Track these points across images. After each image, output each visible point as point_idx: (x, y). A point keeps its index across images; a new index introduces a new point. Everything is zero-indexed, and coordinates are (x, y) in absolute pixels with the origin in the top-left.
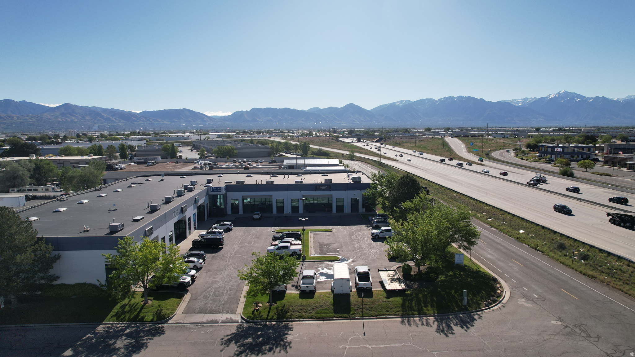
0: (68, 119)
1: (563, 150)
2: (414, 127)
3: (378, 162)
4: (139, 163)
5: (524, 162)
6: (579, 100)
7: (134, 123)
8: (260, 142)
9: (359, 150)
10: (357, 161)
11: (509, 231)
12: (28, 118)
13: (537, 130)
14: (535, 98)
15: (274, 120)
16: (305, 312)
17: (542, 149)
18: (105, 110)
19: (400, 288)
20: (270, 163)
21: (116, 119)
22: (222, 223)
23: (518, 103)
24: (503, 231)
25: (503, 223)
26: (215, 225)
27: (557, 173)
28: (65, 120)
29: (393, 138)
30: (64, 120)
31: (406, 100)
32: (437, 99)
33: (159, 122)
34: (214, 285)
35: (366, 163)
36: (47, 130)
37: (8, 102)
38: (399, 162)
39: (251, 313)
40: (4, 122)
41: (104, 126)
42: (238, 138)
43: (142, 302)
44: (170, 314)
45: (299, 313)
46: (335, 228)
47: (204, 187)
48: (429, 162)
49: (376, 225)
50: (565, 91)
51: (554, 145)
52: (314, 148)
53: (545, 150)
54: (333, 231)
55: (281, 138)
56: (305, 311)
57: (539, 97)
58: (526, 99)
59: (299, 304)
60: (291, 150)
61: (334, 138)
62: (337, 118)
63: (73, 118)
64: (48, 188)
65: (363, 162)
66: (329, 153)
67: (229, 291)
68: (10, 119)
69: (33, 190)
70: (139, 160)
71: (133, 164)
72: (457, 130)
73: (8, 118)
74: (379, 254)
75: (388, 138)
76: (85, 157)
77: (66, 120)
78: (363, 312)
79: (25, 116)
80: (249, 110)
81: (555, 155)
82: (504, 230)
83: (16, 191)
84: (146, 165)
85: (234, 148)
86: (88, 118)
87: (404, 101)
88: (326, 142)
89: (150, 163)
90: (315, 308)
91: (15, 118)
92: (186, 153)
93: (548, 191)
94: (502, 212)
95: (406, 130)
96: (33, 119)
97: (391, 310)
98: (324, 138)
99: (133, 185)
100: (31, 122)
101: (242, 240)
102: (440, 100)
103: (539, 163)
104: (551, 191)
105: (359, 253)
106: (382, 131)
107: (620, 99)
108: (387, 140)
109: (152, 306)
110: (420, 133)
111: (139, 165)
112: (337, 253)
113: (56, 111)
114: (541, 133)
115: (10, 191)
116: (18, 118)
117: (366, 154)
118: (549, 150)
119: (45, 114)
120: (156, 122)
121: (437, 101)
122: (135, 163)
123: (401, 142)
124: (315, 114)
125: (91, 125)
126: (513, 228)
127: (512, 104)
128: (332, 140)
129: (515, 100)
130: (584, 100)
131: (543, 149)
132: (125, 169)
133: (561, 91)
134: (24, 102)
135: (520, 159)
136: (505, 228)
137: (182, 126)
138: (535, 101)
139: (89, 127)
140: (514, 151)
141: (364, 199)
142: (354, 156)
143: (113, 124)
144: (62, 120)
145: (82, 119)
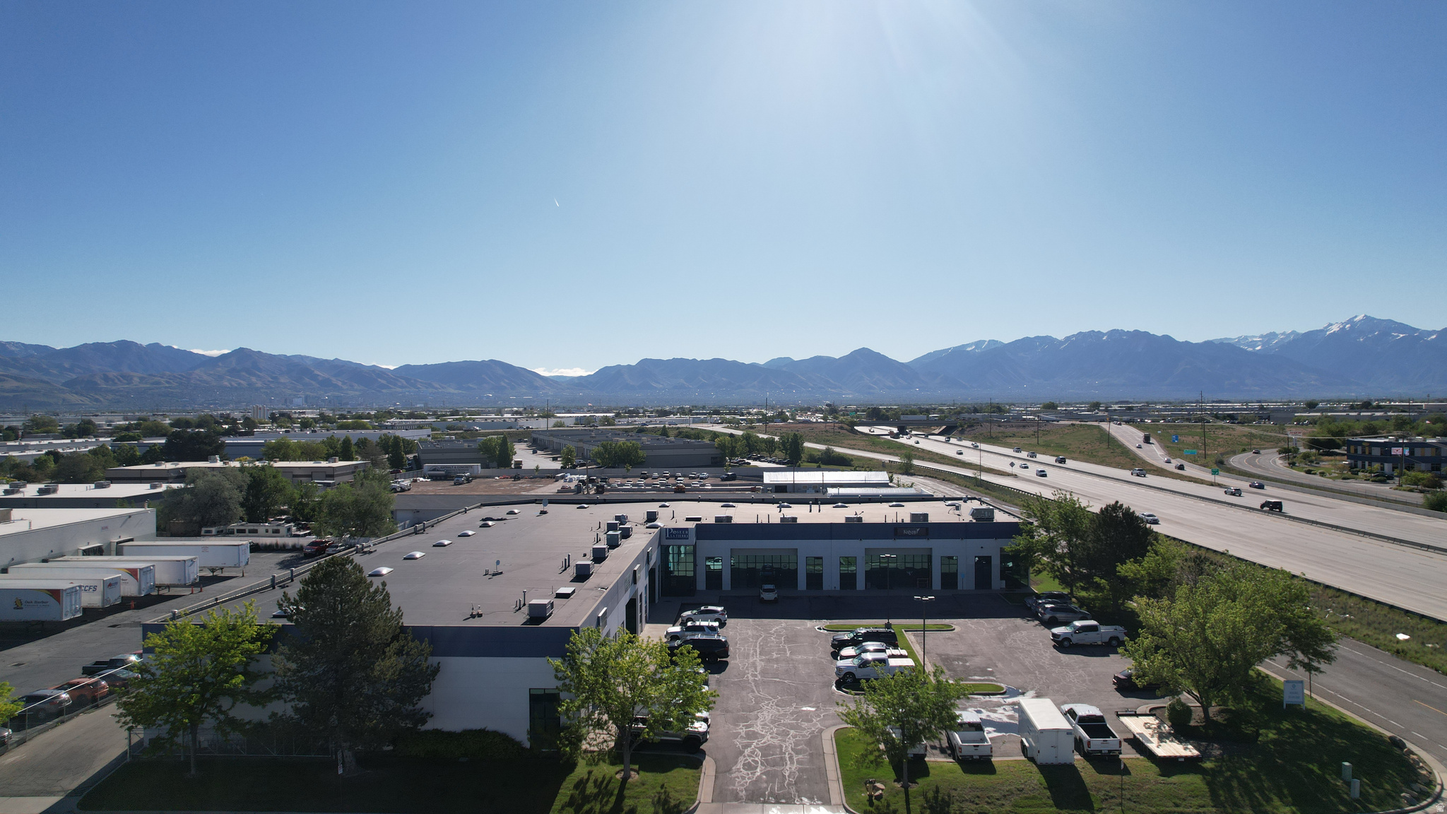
0: (242, 382)
1: (1412, 452)
2: (1010, 401)
3: (975, 478)
4: (434, 478)
5: (1316, 479)
6: (1401, 336)
7: (383, 391)
8: (681, 434)
9: (918, 453)
10: (921, 476)
11: (1368, 635)
12: (162, 380)
13: (1312, 406)
14: (1293, 332)
15: (691, 386)
16: (988, 803)
17: (1356, 451)
18: (321, 363)
19: (1188, 753)
20: (723, 480)
21: (344, 383)
22: (703, 608)
23: (1254, 344)
24: (1352, 635)
25: (1346, 618)
26: (689, 613)
27: (1417, 505)
28: (235, 385)
29: (981, 426)
30: (233, 383)
31: (989, 341)
32: (1061, 337)
33: (436, 388)
34: (756, 741)
35: (944, 480)
36: (198, 405)
37: (124, 347)
38: (1020, 480)
39: (867, 803)
40: (114, 388)
41: (316, 397)
42: (628, 425)
43: (616, 773)
44: (689, 801)
45: (975, 806)
46: (958, 624)
47: (647, 528)
48: (1090, 478)
49: (1050, 618)
50: (1365, 316)
51: (1387, 440)
52: (815, 449)
53: (1364, 452)
54: (954, 629)
55: (726, 425)
56: (989, 801)
57: (1302, 330)
58: (1273, 335)
59: (969, 785)
60: (759, 451)
61: (845, 426)
62: (832, 382)
63: (254, 379)
64: (279, 528)
65: (936, 478)
66: (850, 457)
67: (794, 755)
68: (125, 381)
69: (247, 531)
70: (434, 470)
71: (422, 479)
72: (1116, 407)
73: (121, 379)
74: (1091, 681)
75: (969, 426)
76: (324, 464)
77: (239, 384)
78: (1121, 804)
79: (154, 376)
80: (634, 363)
81: (1391, 465)
82: (1353, 632)
83: (214, 533)
84: (452, 483)
85: (640, 446)
86: (284, 379)
87: (985, 341)
88: (829, 434)
89: (462, 477)
90: (1009, 795)
91: (136, 380)
92: (525, 456)
93: (1422, 546)
94: (1330, 592)
95: (999, 409)
96: (171, 381)
97: (1184, 803)
98: (822, 426)
99: (490, 523)
100: (168, 387)
101: (760, 646)
102: (1068, 339)
103: (1357, 481)
104: (1429, 546)
105: (1041, 678)
106: (942, 411)
108: (968, 429)
109: (643, 785)
110: (1032, 413)
111: (434, 483)
112: (991, 678)
113: (220, 364)
114: (1329, 414)
115: (203, 533)
116: (142, 379)
117: (934, 462)
118: (1376, 452)
119: (197, 371)
120: (431, 390)
121: (1061, 343)
122: (424, 478)
123: (1000, 435)
124: (781, 371)
125: (290, 395)
126: (1375, 629)
127: (1240, 348)
128: (840, 430)
129: (1246, 338)
130: (1414, 338)
131: (1360, 449)
132: (409, 490)
133: (1356, 317)
134: (156, 345)
135: (1303, 474)
136: (1354, 627)
137: (485, 399)
138: (1294, 340)
139: (286, 400)
140: (1281, 455)
141: (1005, 557)
142: (912, 466)
143: (337, 394)
144: (231, 385)
145: (272, 382)
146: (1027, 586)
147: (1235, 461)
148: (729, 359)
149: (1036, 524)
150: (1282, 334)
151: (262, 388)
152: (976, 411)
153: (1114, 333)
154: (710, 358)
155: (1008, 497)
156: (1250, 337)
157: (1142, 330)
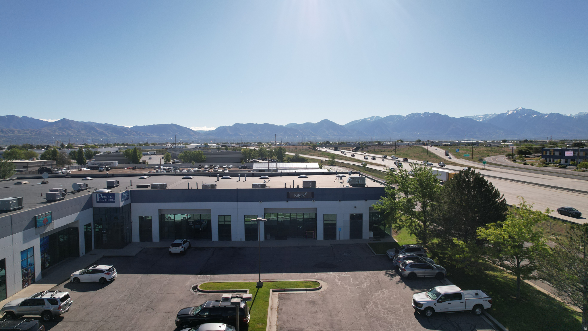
2: (384, 140)
3: (364, 167)
6: (535, 116)
7: (125, 136)
9: (338, 157)
10: (339, 166)
12: (28, 132)
14: (495, 114)
15: (255, 135)
18: (99, 125)
21: (109, 133)
23: (479, 119)
28: (61, 134)
29: (371, 147)
32: (404, 115)
33: (149, 136)
35: (349, 168)
37: (11, 118)
40: (6, 135)
41: (97, 139)
50: (522, 108)
51: (562, 148)
52: (290, 155)
53: (550, 154)
54: (320, 288)
55: (258, 147)
57: (498, 113)
58: (487, 115)
60: (266, 156)
61: (311, 147)
62: (313, 133)
63: (70, 132)
65: (345, 167)
66: (306, 159)
68: (11, 133)
70: (93, 164)
71: (86, 169)
73: (9, 131)
77: (63, 134)
79: (25, 130)
80: (231, 125)
84: (98, 170)
85: (203, 153)
86: (83, 132)
87: (374, 117)
88: (303, 151)
89: (103, 167)
91: (16, 132)
96: (32, 132)
98: (301, 147)
100: (31, 135)
102: (407, 116)
107: (573, 115)
108: (365, 148)
113: (54, 125)
116: (19, 132)
117: (346, 160)
119: (44, 128)
120: (146, 136)
121: (404, 118)
123: (379, 151)
124: (292, 129)
125: (86, 138)
127: (474, 120)
128: (309, 149)
129: (477, 116)
130: (540, 116)
131: (548, 153)
133: (518, 108)
134: (25, 118)
135: (522, 165)
137: (169, 140)
138: (495, 117)
139: (84, 140)
140: (507, 157)
141: (373, 213)
142: (334, 162)
143: (106, 138)
144: (60, 134)
145: (78, 133)
146: (389, 236)
147: (487, 159)
148: (271, 123)
149: (397, 188)
150: (490, 115)
151: (73, 136)
152: (370, 143)
153: (426, 114)
154: (263, 123)
155: (380, 176)
156: (478, 116)
157: (436, 113)
